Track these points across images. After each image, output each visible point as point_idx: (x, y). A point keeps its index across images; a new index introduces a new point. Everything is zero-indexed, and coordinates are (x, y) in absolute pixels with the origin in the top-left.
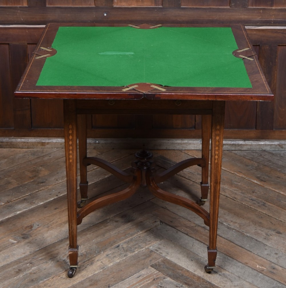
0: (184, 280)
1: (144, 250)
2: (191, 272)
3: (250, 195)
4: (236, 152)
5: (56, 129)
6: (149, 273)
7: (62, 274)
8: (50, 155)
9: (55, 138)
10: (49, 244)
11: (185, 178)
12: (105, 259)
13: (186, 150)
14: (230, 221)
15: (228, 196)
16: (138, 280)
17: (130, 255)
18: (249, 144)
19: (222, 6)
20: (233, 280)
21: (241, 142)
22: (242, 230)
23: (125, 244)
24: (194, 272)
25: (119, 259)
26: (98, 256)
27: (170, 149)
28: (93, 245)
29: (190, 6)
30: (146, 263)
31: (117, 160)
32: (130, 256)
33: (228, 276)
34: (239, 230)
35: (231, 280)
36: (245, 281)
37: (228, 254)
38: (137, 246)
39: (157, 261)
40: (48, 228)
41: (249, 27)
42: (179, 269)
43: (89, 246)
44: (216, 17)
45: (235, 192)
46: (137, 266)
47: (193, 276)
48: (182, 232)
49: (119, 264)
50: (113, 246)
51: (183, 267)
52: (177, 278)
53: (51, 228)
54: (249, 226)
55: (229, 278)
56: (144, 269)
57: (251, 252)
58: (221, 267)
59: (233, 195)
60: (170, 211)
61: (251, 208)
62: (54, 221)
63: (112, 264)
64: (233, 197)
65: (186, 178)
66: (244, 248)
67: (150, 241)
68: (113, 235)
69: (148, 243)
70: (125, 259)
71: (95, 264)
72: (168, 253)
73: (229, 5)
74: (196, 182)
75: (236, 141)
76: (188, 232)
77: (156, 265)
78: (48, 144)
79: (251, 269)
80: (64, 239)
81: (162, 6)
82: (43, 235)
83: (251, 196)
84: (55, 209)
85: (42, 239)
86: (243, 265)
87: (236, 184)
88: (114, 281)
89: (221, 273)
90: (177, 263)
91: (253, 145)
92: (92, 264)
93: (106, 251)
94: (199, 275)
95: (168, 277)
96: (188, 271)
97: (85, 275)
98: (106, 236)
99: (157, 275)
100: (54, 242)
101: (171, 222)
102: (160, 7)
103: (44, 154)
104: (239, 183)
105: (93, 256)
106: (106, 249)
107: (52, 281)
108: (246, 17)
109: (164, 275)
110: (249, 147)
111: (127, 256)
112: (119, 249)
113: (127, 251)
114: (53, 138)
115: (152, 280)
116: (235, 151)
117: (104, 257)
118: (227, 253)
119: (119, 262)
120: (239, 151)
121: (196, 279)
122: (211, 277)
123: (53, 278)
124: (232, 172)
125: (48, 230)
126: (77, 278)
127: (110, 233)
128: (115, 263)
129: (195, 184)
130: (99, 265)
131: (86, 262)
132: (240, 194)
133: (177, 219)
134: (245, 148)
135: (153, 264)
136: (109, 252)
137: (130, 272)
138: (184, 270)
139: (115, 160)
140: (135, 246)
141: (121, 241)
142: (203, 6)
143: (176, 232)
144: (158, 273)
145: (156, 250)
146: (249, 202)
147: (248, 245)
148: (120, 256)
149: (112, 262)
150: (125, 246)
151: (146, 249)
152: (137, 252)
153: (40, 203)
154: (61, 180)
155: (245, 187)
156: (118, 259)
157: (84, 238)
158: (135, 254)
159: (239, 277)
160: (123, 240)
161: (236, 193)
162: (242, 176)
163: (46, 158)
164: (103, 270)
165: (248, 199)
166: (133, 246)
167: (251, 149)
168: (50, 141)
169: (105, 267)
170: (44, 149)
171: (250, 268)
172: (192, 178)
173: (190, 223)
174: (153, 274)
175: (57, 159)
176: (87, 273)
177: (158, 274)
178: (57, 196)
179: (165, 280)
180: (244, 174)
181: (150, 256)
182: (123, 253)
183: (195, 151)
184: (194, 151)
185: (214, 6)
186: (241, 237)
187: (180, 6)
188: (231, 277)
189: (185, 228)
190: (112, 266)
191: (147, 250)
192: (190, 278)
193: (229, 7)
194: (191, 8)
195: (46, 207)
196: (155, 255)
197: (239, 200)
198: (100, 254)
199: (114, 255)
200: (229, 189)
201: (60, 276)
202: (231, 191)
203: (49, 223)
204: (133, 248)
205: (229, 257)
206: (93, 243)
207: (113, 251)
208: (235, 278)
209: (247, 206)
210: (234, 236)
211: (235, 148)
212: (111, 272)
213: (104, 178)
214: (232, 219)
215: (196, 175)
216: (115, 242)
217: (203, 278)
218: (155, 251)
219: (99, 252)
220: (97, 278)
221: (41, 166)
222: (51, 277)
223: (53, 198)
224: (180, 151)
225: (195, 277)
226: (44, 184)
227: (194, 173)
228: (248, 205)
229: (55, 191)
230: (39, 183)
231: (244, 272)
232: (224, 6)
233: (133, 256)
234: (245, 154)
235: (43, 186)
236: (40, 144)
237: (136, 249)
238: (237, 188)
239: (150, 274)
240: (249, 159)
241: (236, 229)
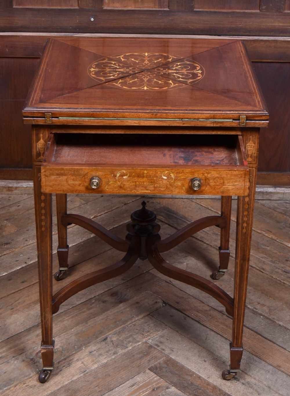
0: (194, 391)
1: (140, 344)
2: (204, 379)
3: (282, 265)
4: (264, 202)
5: (27, 169)
6: (147, 380)
7: (28, 381)
8: (18, 205)
9: (25, 181)
10: (13, 335)
11: (196, 238)
12: (87, 358)
13: (197, 199)
14: (257, 303)
15: (254, 266)
16: (132, 390)
17: (121, 352)
18: (281, 191)
19: (250, 9)
20: (261, 392)
21: (271, 190)
22: (273, 317)
23: (115, 336)
24: (207, 379)
25: (106, 358)
26: (78, 353)
27: (177, 197)
28: (71, 336)
29: (206, 9)
30: (143, 364)
31: (107, 213)
32: (121, 354)
33: (254, 386)
34: (268, 317)
35: (258, 392)
36: (277, 394)
37: (254, 352)
38: (131, 339)
39: (158, 361)
40: (12, 310)
41: (285, 38)
42: (187, 375)
43: (66, 337)
44: (240, 25)
45: (263, 259)
46: (130, 368)
47: (207, 385)
48: (191, 318)
49: (105, 366)
50: (99, 339)
51: (193, 370)
52: (184, 388)
53: (16, 310)
54: (283, 310)
55: (255, 388)
56: (139, 373)
57: (285, 349)
58: (245, 372)
59: (260, 265)
60: (176, 287)
61: (284, 283)
62: (20, 301)
63: (96, 366)
64: (260, 267)
65: (198, 240)
66: (274, 343)
67: (148, 331)
68: (99, 322)
69: (146, 334)
70: (114, 359)
71: (74, 365)
72: (172, 350)
73: (258, 7)
74: (211, 245)
75: (264, 187)
76: (200, 319)
77: (156, 368)
78: (16, 189)
79: (285, 376)
80: (33, 327)
81: (169, 8)
82: (5, 321)
83: (285, 266)
84: (23, 282)
85: (3, 327)
86: (274, 369)
87: (263, 248)
88: (99, 391)
89: (245, 381)
90: (186, 366)
91: (287, 193)
92: (69, 365)
93: (89, 346)
94: (215, 383)
95: (173, 386)
96: (200, 377)
97: (59, 381)
98: (89, 324)
99: (157, 383)
100: (19, 332)
101: (178, 303)
102: (165, 9)
103: (11, 203)
104: (268, 247)
105: (72, 354)
106: (89, 343)
107: (14, 390)
108: (281, 24)
109: (168, 382)
110: (281, 196)
111: (117, 353)
112: (106, 343)
113: (117, 346)
114: (23, 181)
115: (151, 390)
116: (262, 201)
117: (86, 355)
118: (253, 350)
119: (106, 363)
120: (268, 201)
121: (210, 389)
122: (230, 386)
123: (15, 387)
124: (259, 231)
125: (12, 314)
126: (49, 387)
127: (95, 318)
128: (101, 363)
129: (210, 248)
130: (79, 366)
131: (61, 363)
132: (270, 263)
133: (186, 299)
134: (275, 197)
135: (152, 367)
136: (92, 348)
137: (122, 378)
138: (194, 375)
139: (104, 212)
140: (128, 339)
141: (109, 331)
142: (224, 9)
143: (183, 318)
144: (159, 379)
145: (157, 345)
146: (282, 275)
147: (281, 340)
148: (108, 353)
149: (96, 363)
150: (114, 339)
151: (143, 343)
152: (130, 348)
153: (3, 274)
154: (32, 240)
155: (276, 253)
156: (104, 359)
157: (59, 326)
158: (128, 351)
159: (269, 387)
160: (113, 330)
161: (264, 262)
162: (272, 237)
163: (13, 209)
164: (84, 375)
165: (280, 271)
166: (126, 338)
167: (283, 198)
168: (19, 185)
169: (87, 371)
170: (11, 196)
171: (285, 374)
172: (206, 239)
173: (202, 305)
174: (153, 382)
175: (28, 210)
176: (62, 379)
177: (159, 381)
178: (26, 263)
179: (167, 390)
180: (274, 234)
181: (148, 354)
182: (112, 350)
183: (210, 200)
184: (208, 200)
185: (238, 9)
186: (271, 326)
187: (193, 9)
188: (258, 388)
189: (196, 313)
190: (97, 368)
191: (145, 344)
192: (202, 389)
193: (258, 11)
194: (207, 12)
195: (10, 280)
196: (155, 352)
197: (268, 271)
198: (81, 350)
199: (100, 352)
200: (255, 255)
201: (26, 383)
202: (257, 258)
203: (13, 303)
204: (125, 342)
205: (256, 356)
206: (72, 334)
207: (98, 346)
208: (264, 389)
209: (279, 280)
210: (262, 324)
211: (262, 197)
212: (95, 378)
213: (89, 237)
214: (259, 300)
215: (210, 235)
216: (101, 333)
217: (220, 388)
218: (156, 347)
219: (80, 348)
220: (76, 387)
221: (7, 220)
222: (12, 384)
223: (19, 266)
224: (191, 200)
225: (209, 387)
226: (8, 246)
227: (208, 232)
228: (281, 280)
229: (23, 256)
230: (3, 244)
231: (276, 380)
232: (252, 10)
233: (125, 354)
234: (276, 205)
235: (8, 249)
236: (6, 189)
237: (129, 343)
238: (266, 255)
239: (148, 382)
240: (281, 213)
241: (264, 315)
